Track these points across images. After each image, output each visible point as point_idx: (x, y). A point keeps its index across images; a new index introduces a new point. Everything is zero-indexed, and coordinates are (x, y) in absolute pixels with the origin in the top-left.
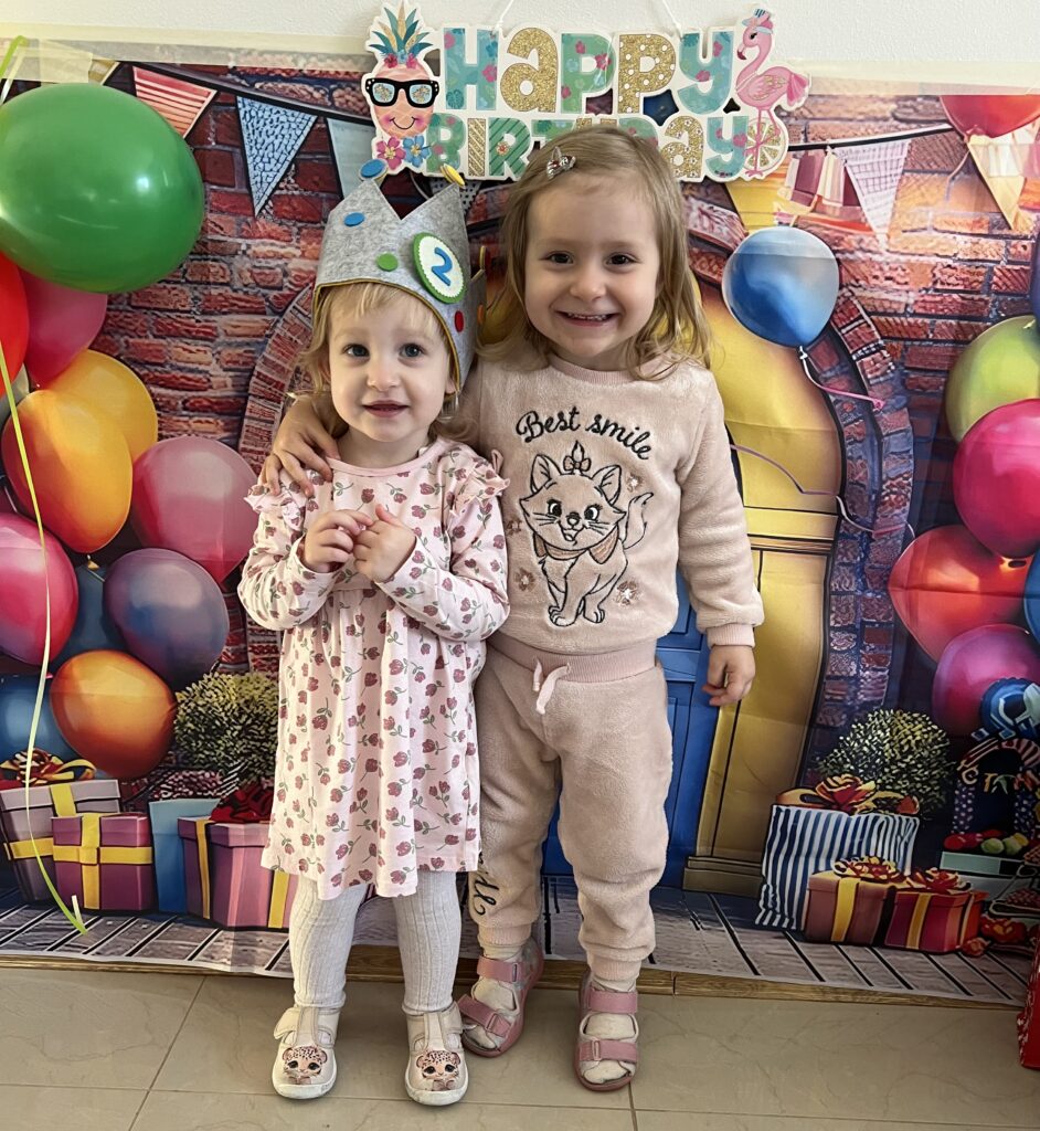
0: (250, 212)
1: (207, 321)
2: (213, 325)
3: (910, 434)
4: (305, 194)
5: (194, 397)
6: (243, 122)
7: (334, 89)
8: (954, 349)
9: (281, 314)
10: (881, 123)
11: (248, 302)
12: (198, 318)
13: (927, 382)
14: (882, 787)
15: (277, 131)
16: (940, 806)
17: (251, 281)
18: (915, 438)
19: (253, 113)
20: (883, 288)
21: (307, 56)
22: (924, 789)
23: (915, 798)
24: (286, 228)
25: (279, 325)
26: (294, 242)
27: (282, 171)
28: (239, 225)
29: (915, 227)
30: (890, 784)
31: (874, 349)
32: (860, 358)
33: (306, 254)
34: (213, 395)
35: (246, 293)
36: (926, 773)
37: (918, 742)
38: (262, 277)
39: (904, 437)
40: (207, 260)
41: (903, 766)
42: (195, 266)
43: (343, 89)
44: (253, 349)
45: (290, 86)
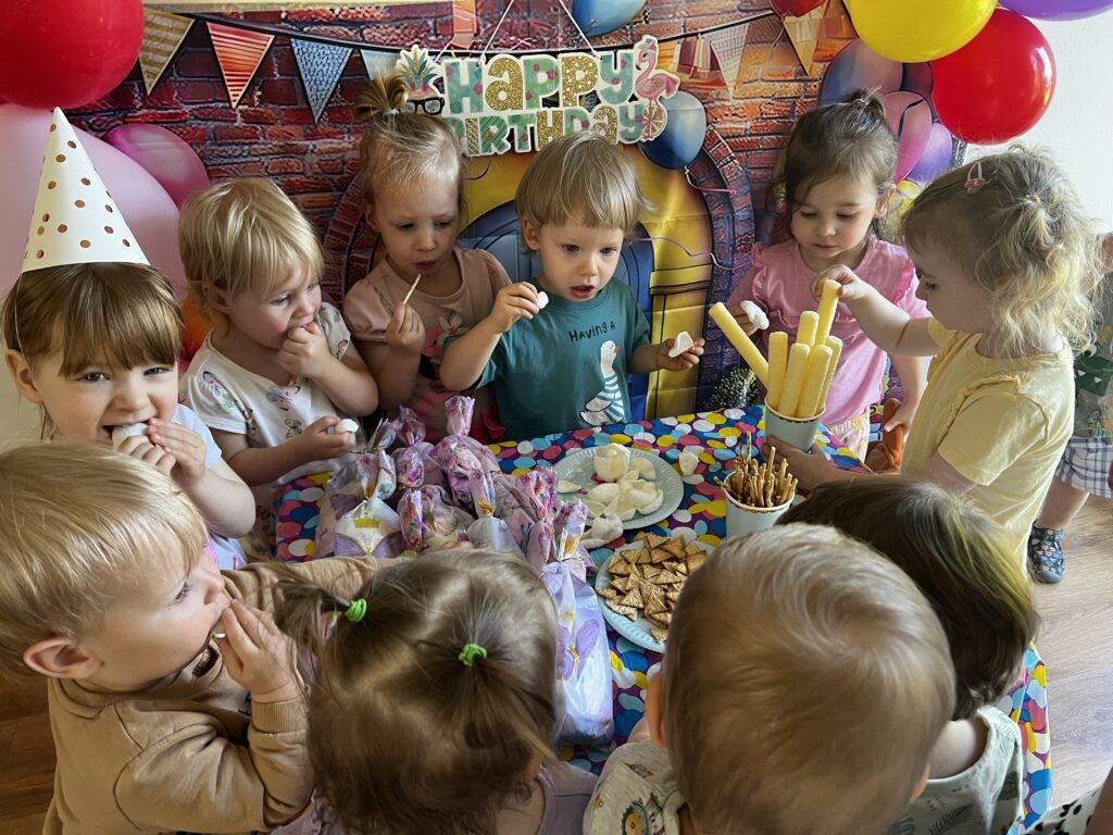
0: (311, 121)
3: (751, 208)
9: (344, 191)
10: (731, 14)
11: (319, 184)
15: (324, 61)
17: (319, 170)
20: (732, 121)
24: (339, 130)
25: (343, 198)
26: (346, 139)
27: (331, 90)
28: (305, 131)
29: (751, 79)
31: (729, 160)
32: (721, 166)
35: (316, 179)
38: (327, 166)
39: (748, 210)
40: (284, 157)
42: (275, 163)
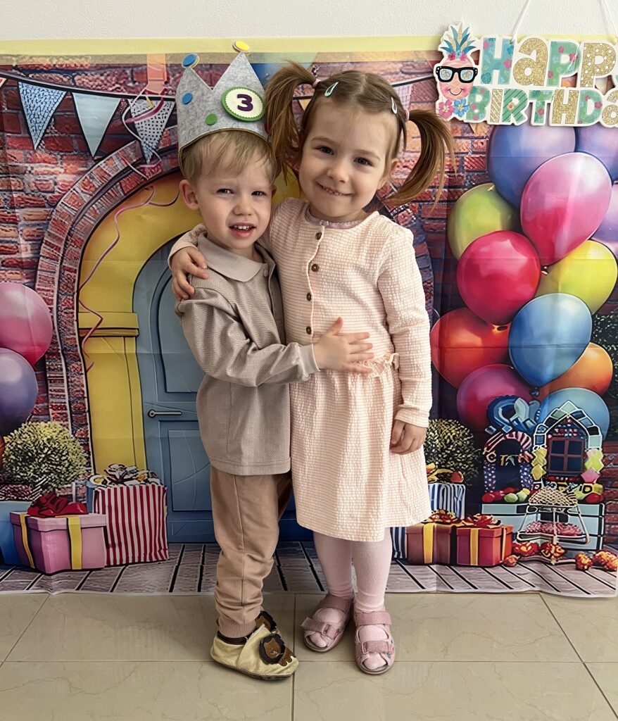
0: (31, 148)
1: (13, 212)
2: (17, 214)
3: (428, 257)
4: (62, 135)
5: (8, 258)
6: (22, 95)
7: (75, 76)
8: (448, 206)
9: (54, 207)
10: (394, 76)
11: (35, 200)
12: (8, 211)
13: (435, 226)
14: (440, 467)
15: (42, 100)
16: (475, 476)
17: (35, 188)
18: (431, 258)
19: (28, 91)
20: (403, 173)
21: (58, 58)
22: (465, 467)
23: (460, 473)
24: (54, 156)
25: (54, 213)
26: (59, 164)
27: (47, 122)
28: (25, 155)
30: (443, 464)
31: (402, 209)
32: (395, 215)
33: (67, 171)
34: (19, 257)
35: (33, 195)
36: (464, 456)
37: (454, 436)
38: (42, 186)
39: (425, 259)
40: (9, 177)
41: (449, 452)
42: (3, 181)
43: (80, 75)
44: (41, 227)
45: (49, 75)
